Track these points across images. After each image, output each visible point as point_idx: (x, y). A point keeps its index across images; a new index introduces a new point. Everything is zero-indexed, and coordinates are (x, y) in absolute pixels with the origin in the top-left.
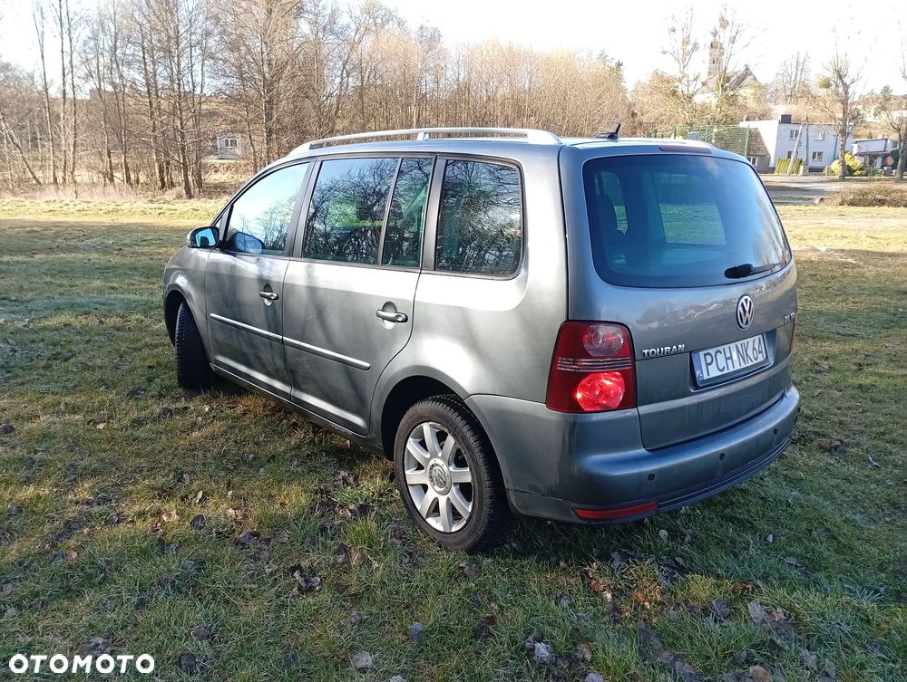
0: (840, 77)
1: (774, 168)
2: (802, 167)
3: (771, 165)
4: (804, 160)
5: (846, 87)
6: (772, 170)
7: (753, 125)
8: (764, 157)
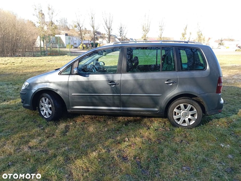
0: (79, 26)
1: (66, 47)
2: (73, 47)
3: (65, 46)
4: (73, 45)
5: (80, 28)
6: (65, 47)
7: (59, 36)
8: (63, 44)
